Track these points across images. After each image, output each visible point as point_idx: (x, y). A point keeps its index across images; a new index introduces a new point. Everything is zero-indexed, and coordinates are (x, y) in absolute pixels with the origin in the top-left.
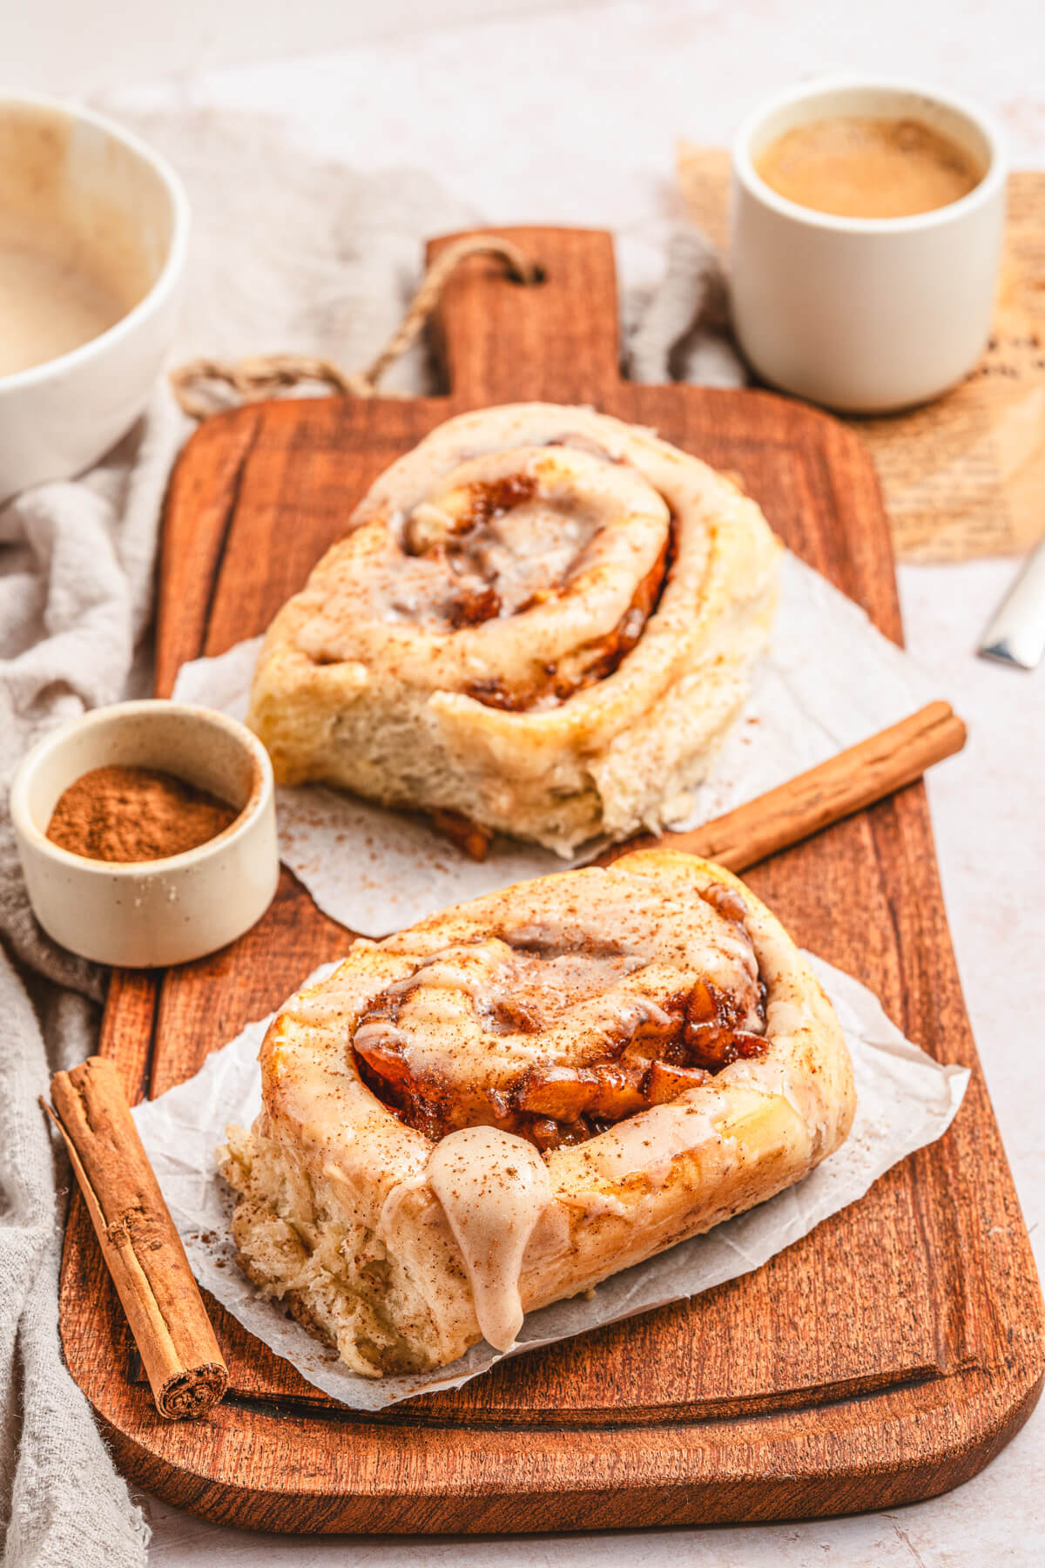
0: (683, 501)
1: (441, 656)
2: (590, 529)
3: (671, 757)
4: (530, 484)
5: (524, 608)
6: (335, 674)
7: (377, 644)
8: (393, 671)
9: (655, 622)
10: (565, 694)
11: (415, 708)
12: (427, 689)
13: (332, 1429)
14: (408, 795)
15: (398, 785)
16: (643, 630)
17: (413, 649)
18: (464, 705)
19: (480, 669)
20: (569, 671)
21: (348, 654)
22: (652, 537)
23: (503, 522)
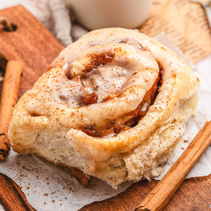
0: (165, 65)
1: (74, 116)
2: (132, 72)
3: (154, 155)
4: (113, 56)
5: (105, 100)
6: (37, 120)
7: (53, 110)
8: (57, 120)
9: (152, 108)
10: (117, 131)
12: (68, 128)
14: (63, 162)
15: (59, 158)
16: (147, 110)
17: (65, 112)
18: (80, 134)
19: (87, 121)
20: (119, 123)
21: (42, 113)
22: (153, 77)
23: (101, 69)
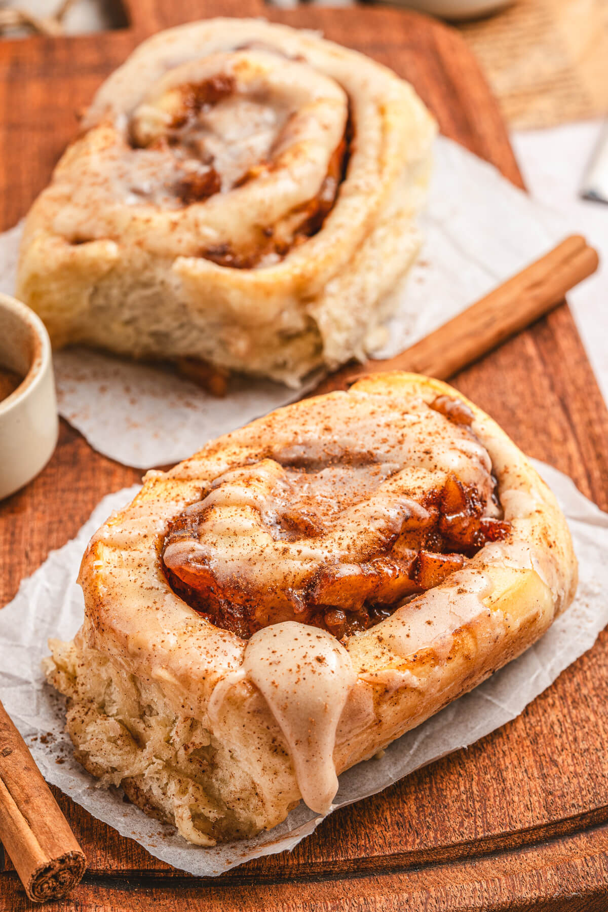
0: (354, 85)
1: (179, 229)
2: (284, 115)
4: (229, 82)
5: (242, 182)
6: (90, 251)
7: (123, 222)
8: (140, 244)
9: (347, 186)
10: (283, 252)
11: (160, 273)
12: (171, 257)
13: (179, 895)
14: (155, 348)
15: (146, 340)
16: (337, 194)
17: (154, 224)
18: (203, 267)
19: (211, 235)
20: (283, 232)
21: (99, 233)
22: (336, 117)
23: (211, 115)
